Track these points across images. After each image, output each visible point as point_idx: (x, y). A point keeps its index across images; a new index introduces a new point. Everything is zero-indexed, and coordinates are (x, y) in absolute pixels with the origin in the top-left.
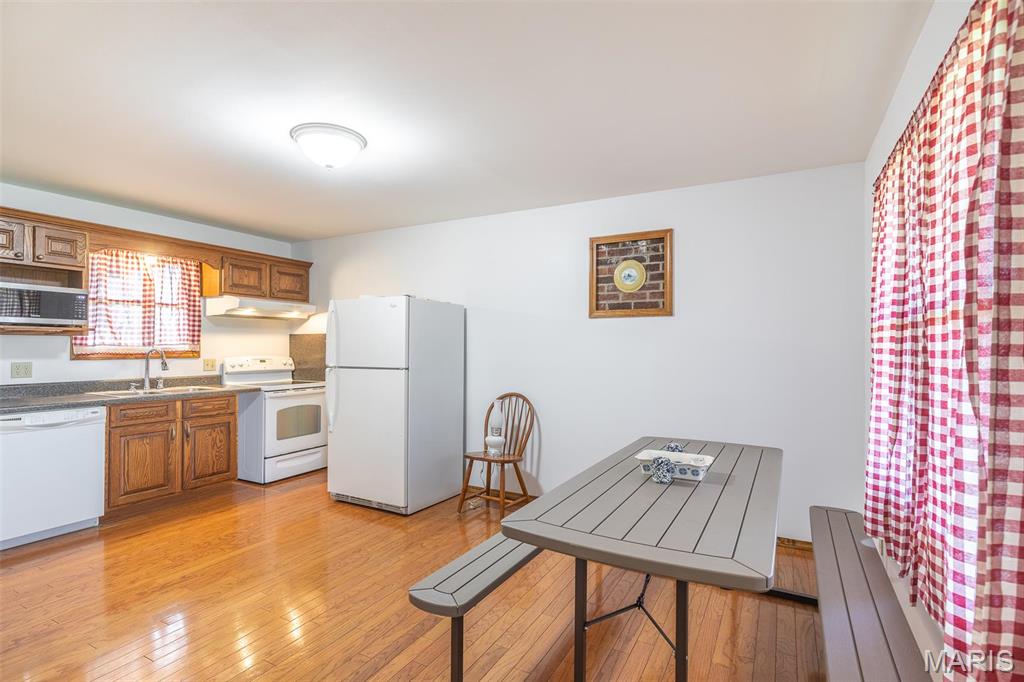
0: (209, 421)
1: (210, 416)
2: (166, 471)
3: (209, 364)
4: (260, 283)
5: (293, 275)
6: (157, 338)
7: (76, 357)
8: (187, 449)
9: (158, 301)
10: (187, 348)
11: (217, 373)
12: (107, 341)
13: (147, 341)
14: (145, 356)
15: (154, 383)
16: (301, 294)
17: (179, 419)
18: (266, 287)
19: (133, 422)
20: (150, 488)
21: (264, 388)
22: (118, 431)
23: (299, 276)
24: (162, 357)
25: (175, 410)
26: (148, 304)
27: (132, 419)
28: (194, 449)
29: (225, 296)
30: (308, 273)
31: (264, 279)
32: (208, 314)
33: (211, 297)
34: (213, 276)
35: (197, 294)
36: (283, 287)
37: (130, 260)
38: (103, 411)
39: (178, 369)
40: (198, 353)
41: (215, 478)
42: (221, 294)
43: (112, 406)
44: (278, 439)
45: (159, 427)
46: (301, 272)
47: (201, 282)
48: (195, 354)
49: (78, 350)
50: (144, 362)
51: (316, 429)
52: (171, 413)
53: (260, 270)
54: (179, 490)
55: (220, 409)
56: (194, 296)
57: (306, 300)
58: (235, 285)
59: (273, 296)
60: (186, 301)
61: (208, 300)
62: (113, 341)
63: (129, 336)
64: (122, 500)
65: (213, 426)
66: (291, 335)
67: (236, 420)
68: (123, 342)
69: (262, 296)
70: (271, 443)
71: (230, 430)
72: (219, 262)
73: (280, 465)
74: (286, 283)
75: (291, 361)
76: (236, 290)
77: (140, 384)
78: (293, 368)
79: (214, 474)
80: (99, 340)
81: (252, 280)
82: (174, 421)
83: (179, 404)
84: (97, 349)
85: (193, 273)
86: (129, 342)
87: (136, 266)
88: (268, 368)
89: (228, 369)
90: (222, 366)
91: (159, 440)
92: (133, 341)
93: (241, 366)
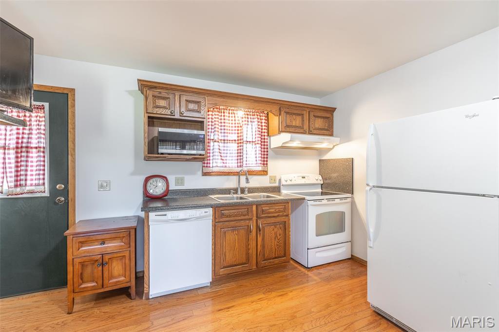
0: (273, 220)
1: (274, 217)
2: (248, 254)
3: (273, 179)
4: (303, 124)
5: (324, 118)
6: (244, 163)
7: (205, 174)
8: (260, 239)
9: (245, 140)
10: (260, 169)
11: (277, 184)
12: (219, 165)
13: (239, 164)
14: (238, 174)
15: (243, 191)
16: (328, 130)
17: (255, 218)
18: (306, 127)
19: (227, 219)
20: (238, 265)
21: (307, 198)
22: (220, 224)
23: (327, 118)
24: (246, 174)
25: (252, 211)
26: (240, 142)
27: (227, 217)
28: (263, 239)
29: (281, 134)
30: (332, 115)
31: (305, 121)
32: (272, 147)
33: (273, 136)
34: (275, 121)
35: (266, 134)
36: (317, 126)
37: (231, 115)
38: (210, 211)
39: (256, 182)
40: (267, 172)
41: (277, 261)
42: (280, 132)
43: (216, 208)
44: (317, 236)
45: (242, 223)
46: (328, 115)
47: (268, 127)
48: (264, 173)
49: (206, 170)
50: (237, 177)
51: (341, 229)
52: (250, 214)
53: (303, 115)
54: (255, 267)
55: (279, 212)
56: (264, 136)
57: (332, 135)
58: (287, 126)
59: (310, 133)
60: (259, 139)
61: (272, 138)
62: (222, 165)
63: (231, 161)
64: (222, 271)
65: (275, 224)
66: (320, 160)
67: (289, 220)
68: (227, 165)
69: (304, 133)
70: (312, 238)
71: (285, 227)
72: (278, 111)
73: (318, 255)
74: (319, 123)
75: (320, 178)
76: (288, 129)
77: (236, 191)
78: (322, 182)
79: (276, 258)
80: (216, 164)
81: (298, 122)
82: (251, 219)
83: (254, 208)
84: (215, 169)
85: (263, 121)
86: (230, 165)
87: (233, 119)
88: (306, 183)
89: (283, 182)
90: (280, 180)
91: (242, 232)
92: (232, 164)
93: (291, 180)
